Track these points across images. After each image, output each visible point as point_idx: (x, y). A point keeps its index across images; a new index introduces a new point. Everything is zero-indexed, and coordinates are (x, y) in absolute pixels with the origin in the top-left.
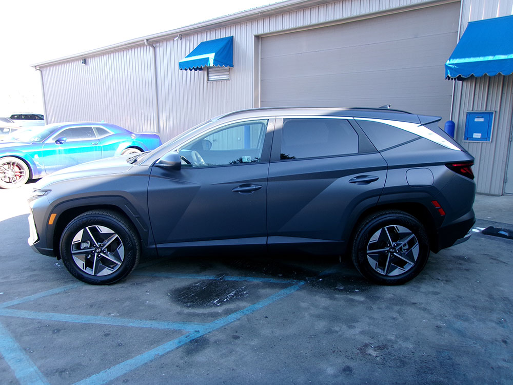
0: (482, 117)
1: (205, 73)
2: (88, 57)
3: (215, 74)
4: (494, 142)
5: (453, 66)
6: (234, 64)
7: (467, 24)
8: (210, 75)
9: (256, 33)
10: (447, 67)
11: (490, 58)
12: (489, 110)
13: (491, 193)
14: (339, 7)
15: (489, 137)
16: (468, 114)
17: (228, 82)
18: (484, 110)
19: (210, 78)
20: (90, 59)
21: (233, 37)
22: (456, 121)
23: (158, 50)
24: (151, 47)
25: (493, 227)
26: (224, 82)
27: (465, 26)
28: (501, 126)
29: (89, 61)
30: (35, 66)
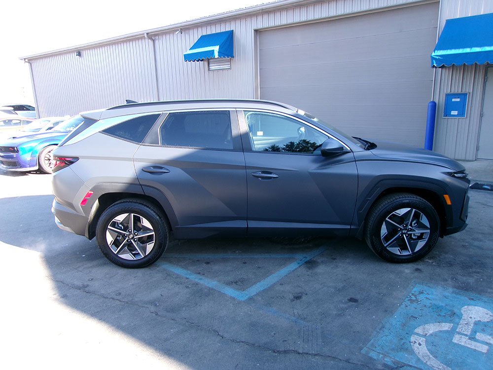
0: (458, 98)
1: (206, 63)
2: (83, 50)
3: (216, 65)
4: (469, 118)
5: (438, 57)
6: (234, 56)
7: (445, 21)
8: (210, 65)
9: (256, 28)
10: (433, 58)
11: (467, 50)
12: (464, 92)
13: (466, 159)
14: (333, 5)
15: (464, 114)
16: (447, 95)
17: (229, 71)
18: (460, 91)
19: (210, 67)
20: (84, 52)
21: (233, 31)
22: (437, 101)
23: (157, 42)
24: (150, 40)
25: (478, 183)
26: (225, 71)
27: (444, 24)
28: (473, 105)
29: (84, 53)
30: (25, 59)
